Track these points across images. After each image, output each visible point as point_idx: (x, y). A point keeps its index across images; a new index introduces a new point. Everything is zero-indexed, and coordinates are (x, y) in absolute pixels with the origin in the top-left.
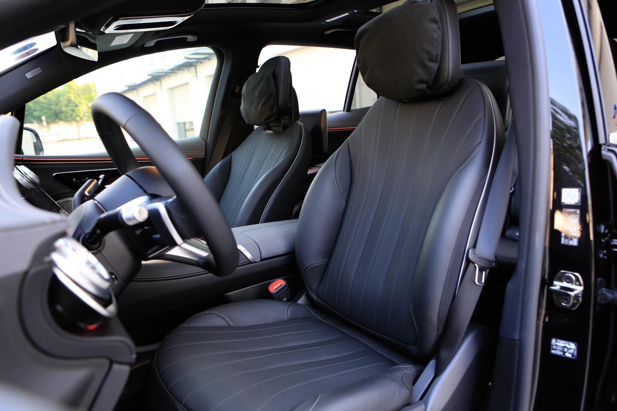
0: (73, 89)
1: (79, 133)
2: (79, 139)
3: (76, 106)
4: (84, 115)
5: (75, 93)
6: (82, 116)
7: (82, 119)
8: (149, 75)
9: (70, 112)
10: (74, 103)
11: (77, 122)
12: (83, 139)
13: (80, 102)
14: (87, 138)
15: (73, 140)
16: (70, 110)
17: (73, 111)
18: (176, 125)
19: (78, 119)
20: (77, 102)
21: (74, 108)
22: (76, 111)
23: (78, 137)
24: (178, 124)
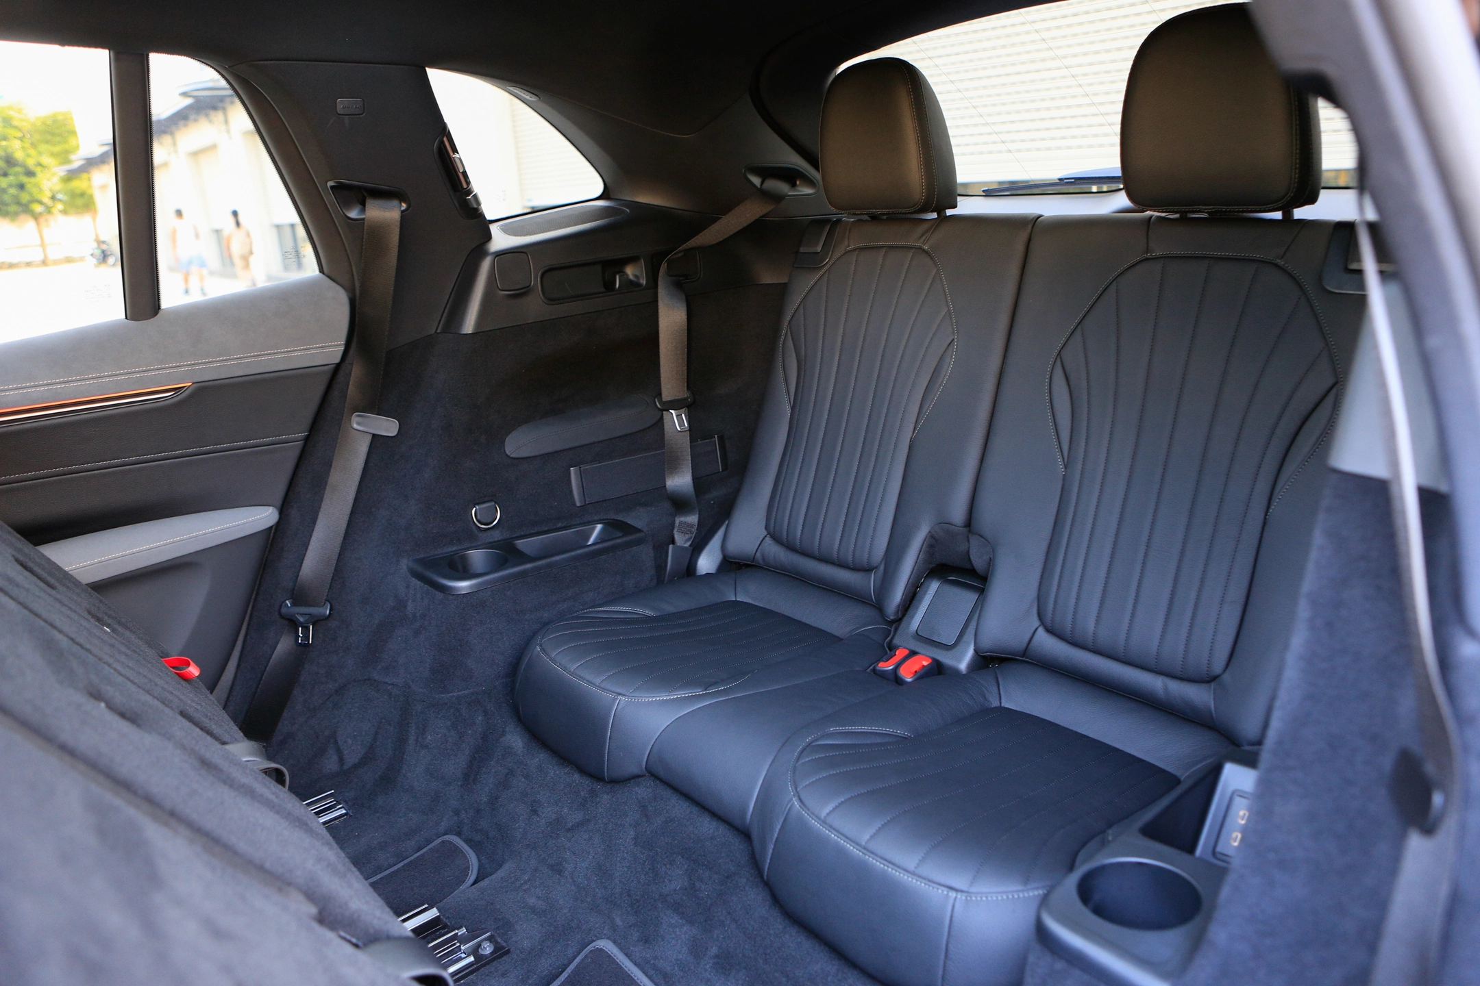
0: (16, 127)
1: (43, 245)
2: (44, 263)
3: (30, 174)
4: (53, 198)
5: (21, 139)
6: (46, 200)
7: (49, 210)
8: (185, 94)
9: (13, 191)
10: (24, 166)
11: (36, 217)
12: (56, 262)
13: (40, 165)
14: (69, 260)
15: (28, 264)
16: (10, 186)
17: (22, 187)
18: (274, 232)
19: (38, 208)
20: (31, 163)
21: (24, 179)
22: (28, 186)
23: (38, 256)
24: (278, 227)
